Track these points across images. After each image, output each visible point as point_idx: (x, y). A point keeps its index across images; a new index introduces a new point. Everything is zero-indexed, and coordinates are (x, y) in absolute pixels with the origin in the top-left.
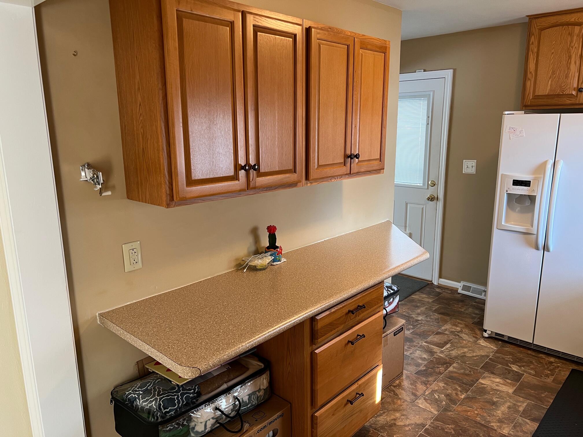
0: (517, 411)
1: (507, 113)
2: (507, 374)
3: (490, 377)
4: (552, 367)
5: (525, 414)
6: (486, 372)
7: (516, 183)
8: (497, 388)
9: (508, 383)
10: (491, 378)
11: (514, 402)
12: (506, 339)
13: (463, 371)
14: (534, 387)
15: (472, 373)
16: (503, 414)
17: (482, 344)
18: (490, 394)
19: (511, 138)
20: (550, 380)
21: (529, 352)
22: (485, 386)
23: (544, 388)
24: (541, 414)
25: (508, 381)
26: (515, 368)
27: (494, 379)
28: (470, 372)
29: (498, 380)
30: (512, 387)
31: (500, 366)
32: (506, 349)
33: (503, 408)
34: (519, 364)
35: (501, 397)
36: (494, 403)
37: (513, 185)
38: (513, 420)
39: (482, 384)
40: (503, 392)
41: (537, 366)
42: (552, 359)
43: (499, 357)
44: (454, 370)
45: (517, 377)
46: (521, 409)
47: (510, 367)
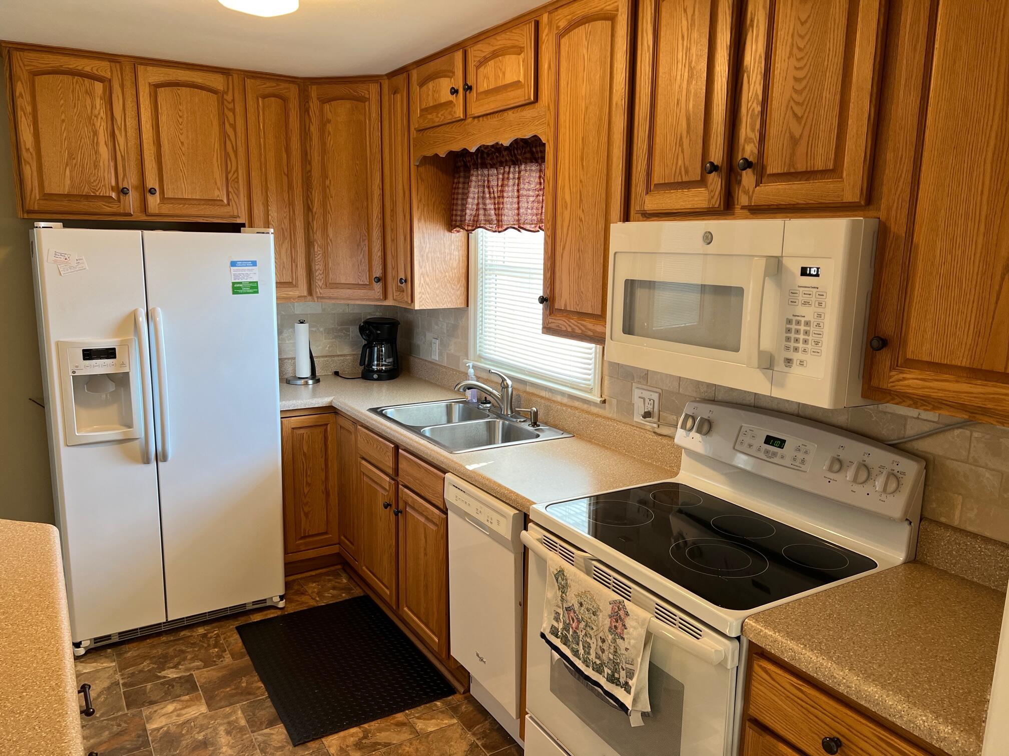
0: (241, 729)
1: (42, 224)
2: (170, 691)
3: (155, 711)
4: (212, 642)
5: (254, 724)
6: (142, 709)
7: (89, 354)
8: (182, 719)
9: (187, 701)
10: (159, 711)
11: (225, 721)
12: (115, 639)
13: (107, 733)
14: (224, 681)
15: (124, 725)
16: (232, 747)
17: (85, 671)
18: (183, 735)
19: (61, 272)
20: (228, 659)
21: (164, 639)
22: (165, 729)
23: (233, 676)
24: (268, 710)
25: (183, 698)
26: (171, 674)
27: (164, 711)
28: (119, 725)
29: (170, 707)
30: (198, 703)
31: (149, 686)
32: (129, 654)
33: (223, 740)
34: (171, 665)
35: (202, 728)
36: (204, 744)
37: (84, 359)
38: (250, 745)
39: (158, 729)
40: (197, 717)
41: (193, 651)
42: (201, 630)
43: (133, 674)
44: (92, 741)
45: (189, 684)
46: (243, 722)
47: (165, 677)
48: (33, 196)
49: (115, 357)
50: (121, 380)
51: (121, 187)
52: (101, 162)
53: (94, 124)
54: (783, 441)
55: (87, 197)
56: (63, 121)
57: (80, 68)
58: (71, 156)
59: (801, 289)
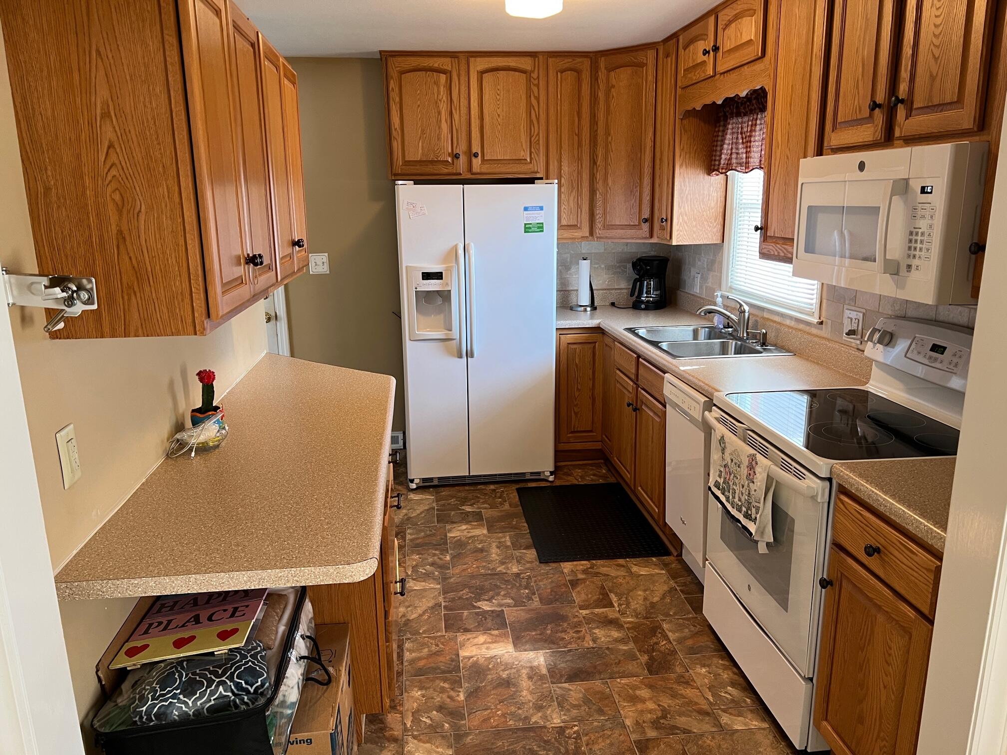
0: (507, 547)
1: (400, 182)
2: (465, 518)
3: (454, 527)
4: (498, 495)
5: (516, 546)
6: (446, 525)
7: (427, 276)
8: (470, 535)
9: (475, 525)
10: (456, 528)
11: (498, 540)
12: (436, 482)
13: (423, 534)
14: (501, 519)
15: (434, 531)
16: (498, 555)
17: (415, 498)
18: (469, 543)
19: (411, 217)
20: (507, 506)
21: (467, 488)
22: (459, 538)
23: (509, 516)
24: (528, 540)
25: (473, 523)
26: (468, 509)
27: (460, 528)
28: (430, 531)
29: (464, 527)
30: (482, 528)
31: (453, 513)
32: (443, 493)
33: (494, 551)
34: (469, 504)
35: (481, 542)
36: (482, 550)
37: (423, 279)
38: (511, 556)
39: (454, 537)
40: (480, 535)
41: (485, 498)
42: (492, 487)
43: (444, 505)
44: (413, 536)
45: (478, 517)
46: (509, 543)
47: (464, 510)
48: (398, 163)
49: (442, 279)
50: (445, 296)
51: (455, 153)
52: (442, 135)
53: (438, 106)
54: (945, 348)
55: (432, 162)
56: (419, 106)
57: (431, 65)
58: (423, 132)
59: (920, 205)
